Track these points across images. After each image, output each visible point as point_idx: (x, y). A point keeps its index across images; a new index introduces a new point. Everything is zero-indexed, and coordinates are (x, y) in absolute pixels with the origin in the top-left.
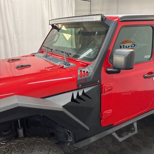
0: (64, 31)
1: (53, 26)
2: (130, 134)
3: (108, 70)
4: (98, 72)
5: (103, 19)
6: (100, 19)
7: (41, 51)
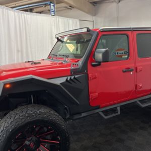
0: (66, 43)
1: (58, 38)
2: (114, 115)
3: (93, 64)
4: (85, 64)
5: (88, 30)
6: (86, 31)
7: (49, 57)
